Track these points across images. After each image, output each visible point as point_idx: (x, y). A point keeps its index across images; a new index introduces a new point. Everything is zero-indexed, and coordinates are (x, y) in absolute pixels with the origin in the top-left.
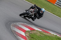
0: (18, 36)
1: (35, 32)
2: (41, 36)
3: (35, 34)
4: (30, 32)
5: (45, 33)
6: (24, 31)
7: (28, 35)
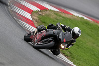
0: (21, 19)
1: (47, 13)
2: (57, 19)
3: (47, 16)
4: (40, 13)
5: (63, 15)
6: (30, 12)
7: (36, 18)
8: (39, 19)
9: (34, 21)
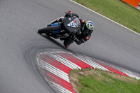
3: (92, 77)
7: (75, 80)
8: (80, 80)
9: (72, 83)
